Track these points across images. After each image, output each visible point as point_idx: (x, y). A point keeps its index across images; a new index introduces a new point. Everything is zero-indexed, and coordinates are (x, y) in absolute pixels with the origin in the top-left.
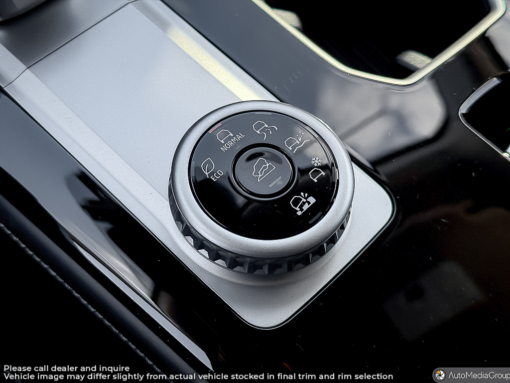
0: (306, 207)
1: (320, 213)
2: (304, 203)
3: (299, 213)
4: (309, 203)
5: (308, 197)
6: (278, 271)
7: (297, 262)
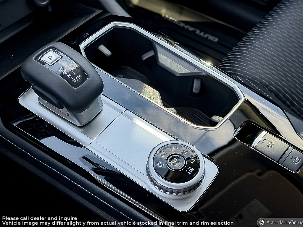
0: (191, 172)
1: (196, 173)
2: (190, 170)
3: (190, 174)
4: (192, 170)
5: (191, 168)
6: (186, 193)
7: (191, 189)
